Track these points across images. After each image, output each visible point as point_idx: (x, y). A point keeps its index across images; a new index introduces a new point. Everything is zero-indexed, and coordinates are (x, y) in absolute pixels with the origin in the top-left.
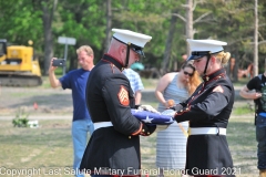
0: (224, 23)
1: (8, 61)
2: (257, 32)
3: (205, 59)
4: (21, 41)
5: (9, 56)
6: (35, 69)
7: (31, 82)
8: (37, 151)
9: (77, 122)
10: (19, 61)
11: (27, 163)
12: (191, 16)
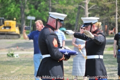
0: (102, 9)
1: (5, 27)
2: (117, 13)
3: (90, 26)
4: (11, 18)
5: (5, 25)
6: (17, 31)
7: (15, 37)
8: (18, 68)
9: (36, 55)
10: (10, 27)
11: (13, 73)
12: (87, 6)
